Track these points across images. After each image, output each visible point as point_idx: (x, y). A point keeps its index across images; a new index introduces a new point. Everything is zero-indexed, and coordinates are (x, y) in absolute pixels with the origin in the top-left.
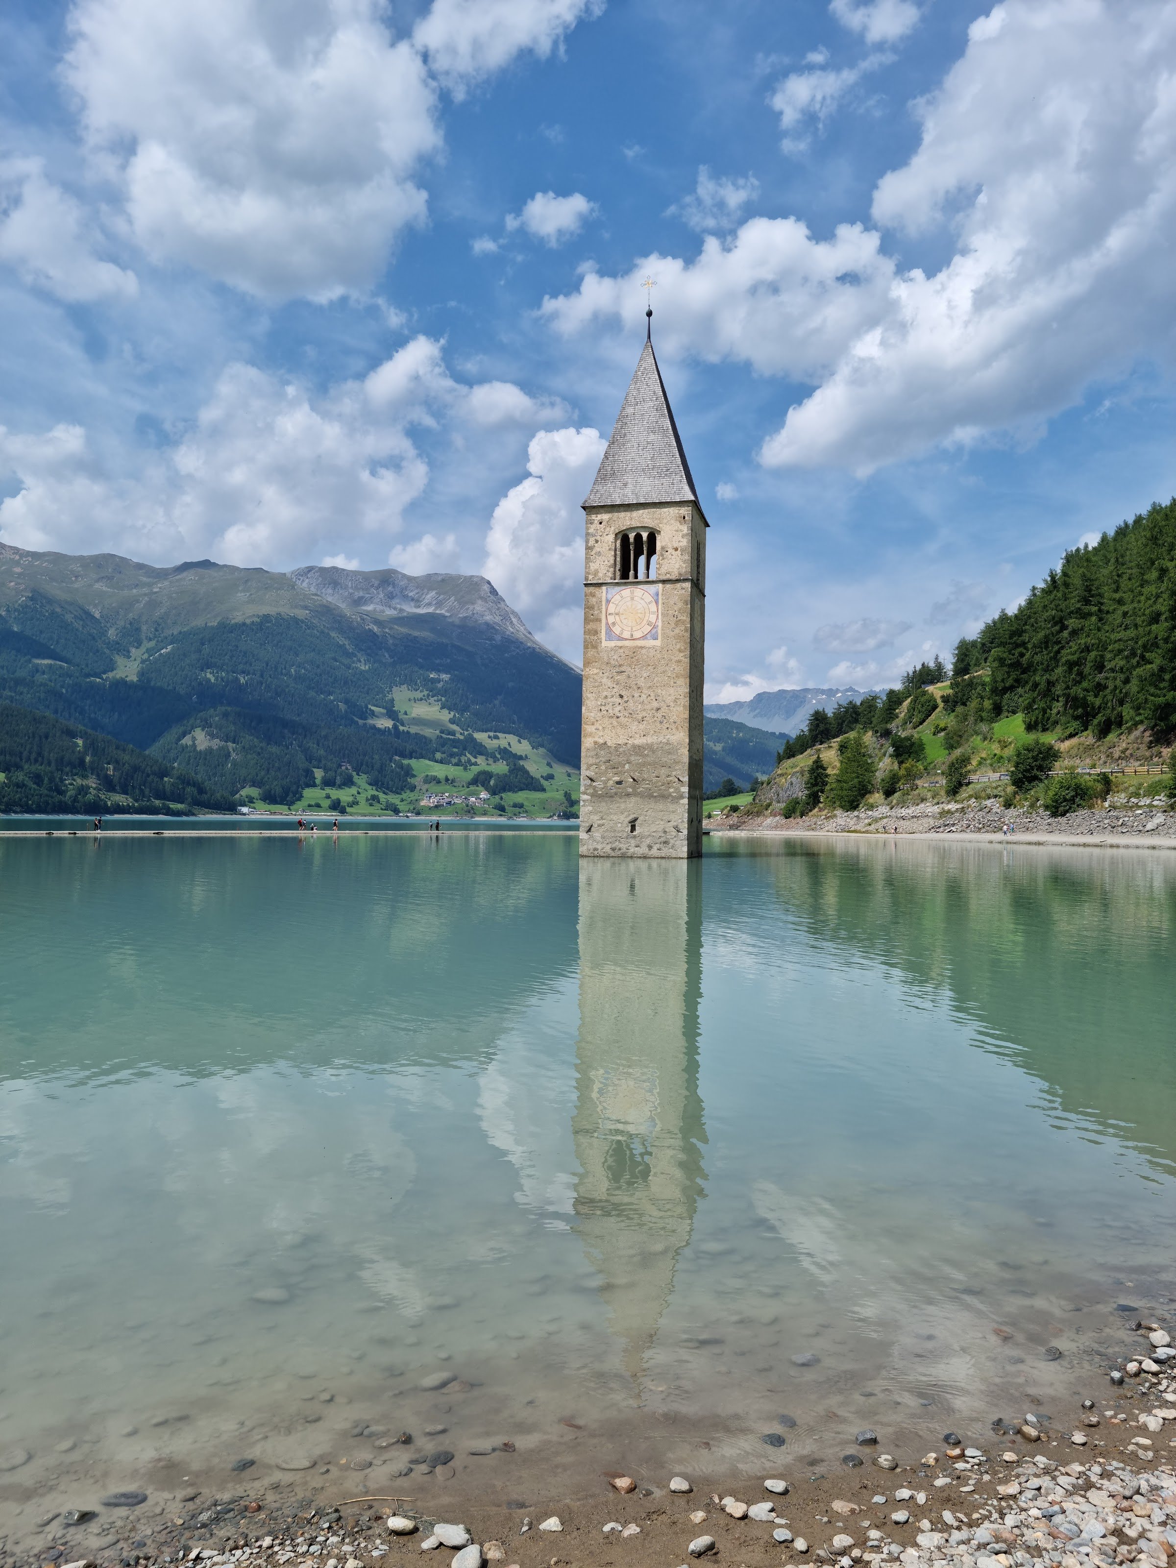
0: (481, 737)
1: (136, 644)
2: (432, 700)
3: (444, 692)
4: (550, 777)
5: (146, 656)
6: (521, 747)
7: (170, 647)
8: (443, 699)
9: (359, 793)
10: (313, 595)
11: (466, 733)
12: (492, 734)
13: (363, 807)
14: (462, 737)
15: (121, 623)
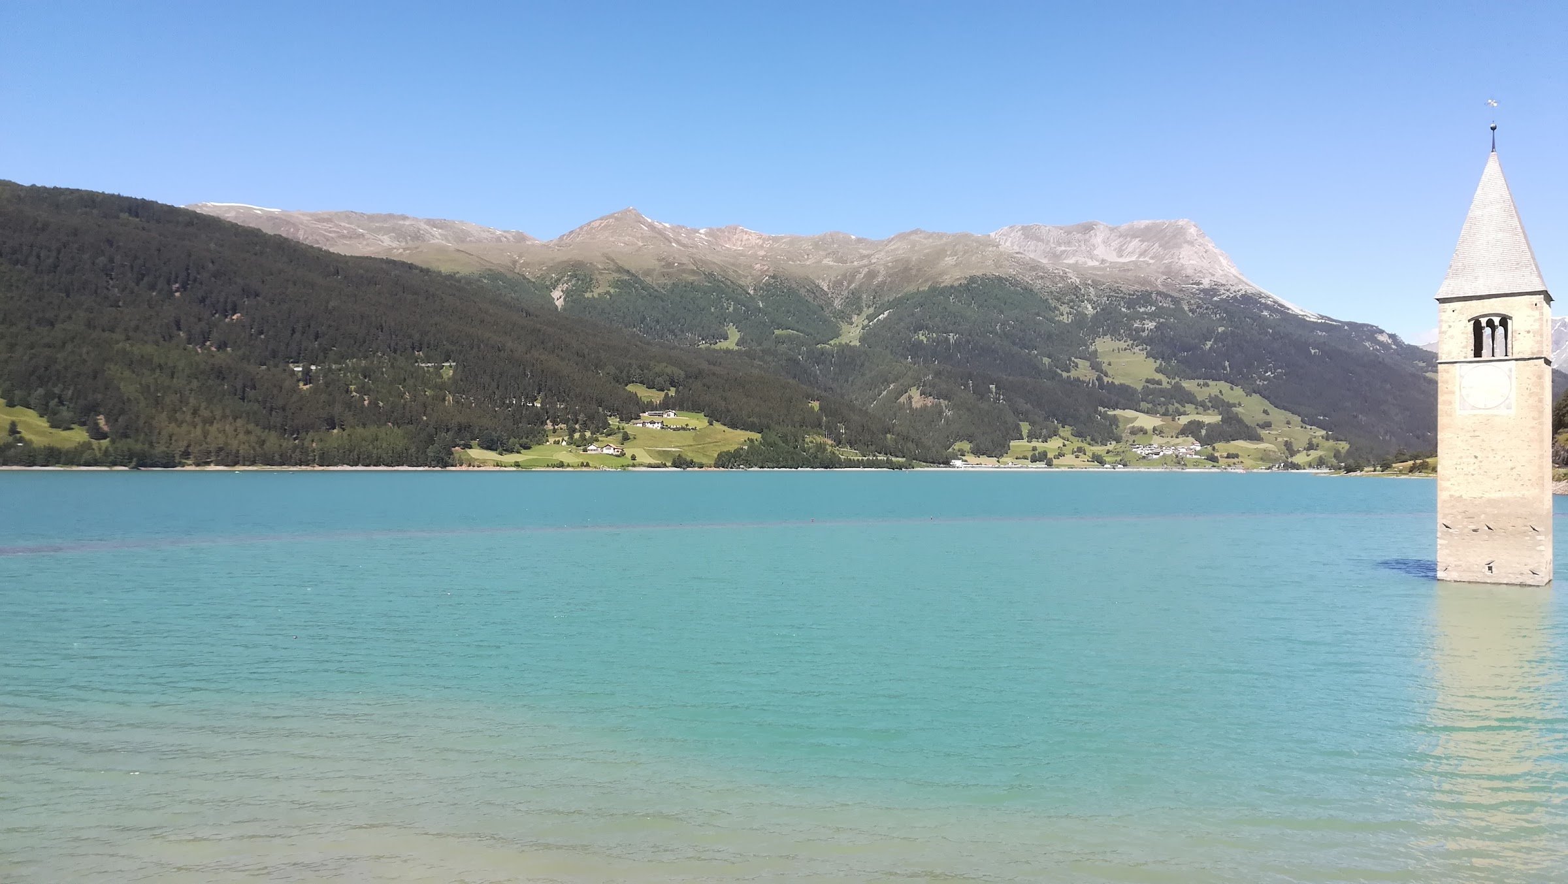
0: (1188, 385)
1: (857, 312)
2: (1137, 349)
3: (1149, 341)
4: (1267, 425)
5: (866, 322)
6: (1233, 394)
7: (886, 313)
8: (1149, 348)
9: (1064, 445)
10: (1017, 253)
11: (1173, 382)
12: (1201, 382)
13: (1069, 459)
14: (1169, 387)
15: (845, 293)
